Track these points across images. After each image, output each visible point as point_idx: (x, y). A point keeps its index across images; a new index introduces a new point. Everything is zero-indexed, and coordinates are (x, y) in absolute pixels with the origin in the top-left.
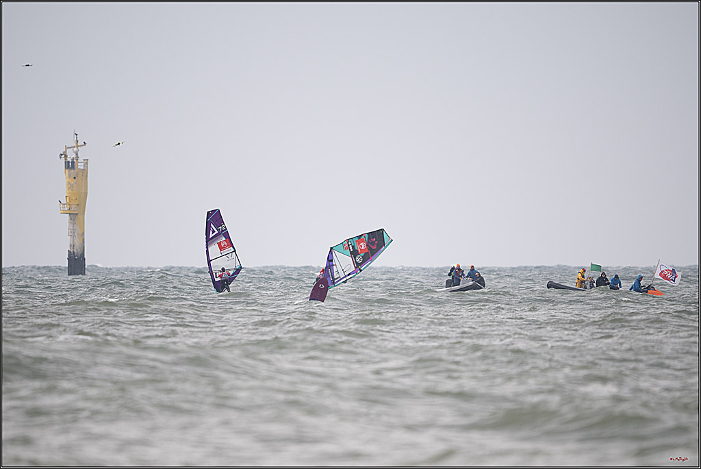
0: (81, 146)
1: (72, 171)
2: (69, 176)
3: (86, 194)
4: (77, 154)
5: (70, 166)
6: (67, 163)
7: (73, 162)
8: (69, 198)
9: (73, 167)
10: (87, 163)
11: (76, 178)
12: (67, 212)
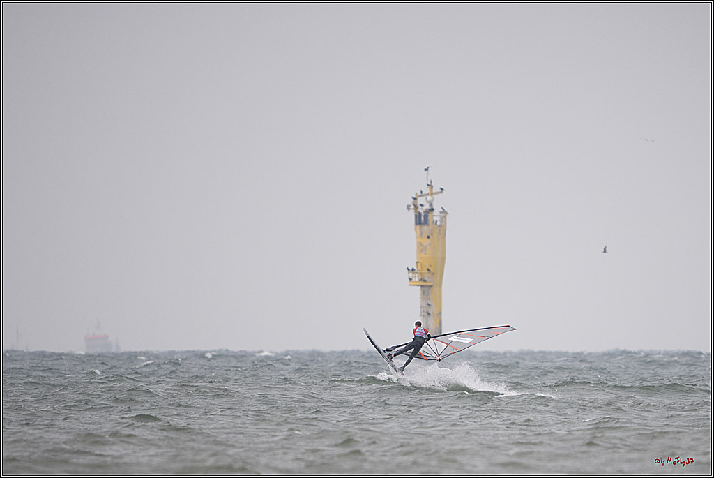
0: (436, 193)
1: (425, 228)
2: (421, 234)
3: (443, 259)
4: (431, 205)
5: (421, 220)
6: (418, 216)
7: (426, 216)
8: (421, 264)
10: (445, 217)
11: (431, 237)
12: (418, 284)
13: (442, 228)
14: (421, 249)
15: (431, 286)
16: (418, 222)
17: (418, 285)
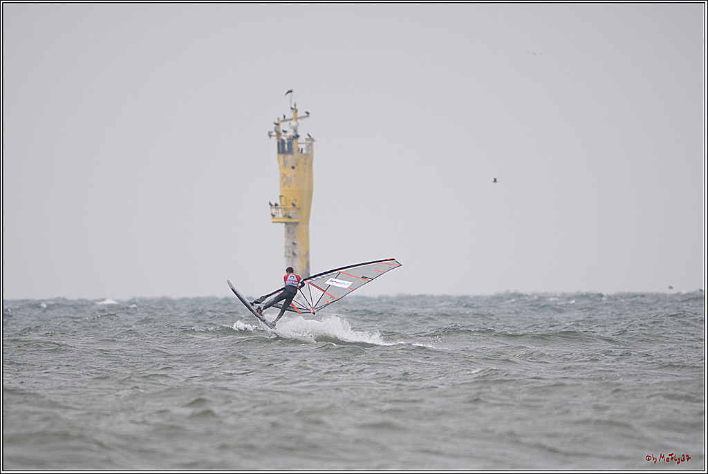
0: (301, 118)
1: (289, 157)
2: (285, 165)
3: (311, 192)
4: (295, 131)
5: (285, 148)
6: (281, 144)
7: (290, 144)
8: (285, 198)
9: (290, 151)
10: (311, 144)
11: (295, 167)
12: (282, 220)
13: (308, 157)
14: (285, 181)
15: (297, 223)
16: (281, 150)
17: (282, 223)
